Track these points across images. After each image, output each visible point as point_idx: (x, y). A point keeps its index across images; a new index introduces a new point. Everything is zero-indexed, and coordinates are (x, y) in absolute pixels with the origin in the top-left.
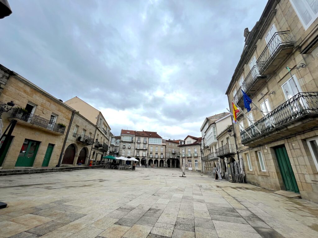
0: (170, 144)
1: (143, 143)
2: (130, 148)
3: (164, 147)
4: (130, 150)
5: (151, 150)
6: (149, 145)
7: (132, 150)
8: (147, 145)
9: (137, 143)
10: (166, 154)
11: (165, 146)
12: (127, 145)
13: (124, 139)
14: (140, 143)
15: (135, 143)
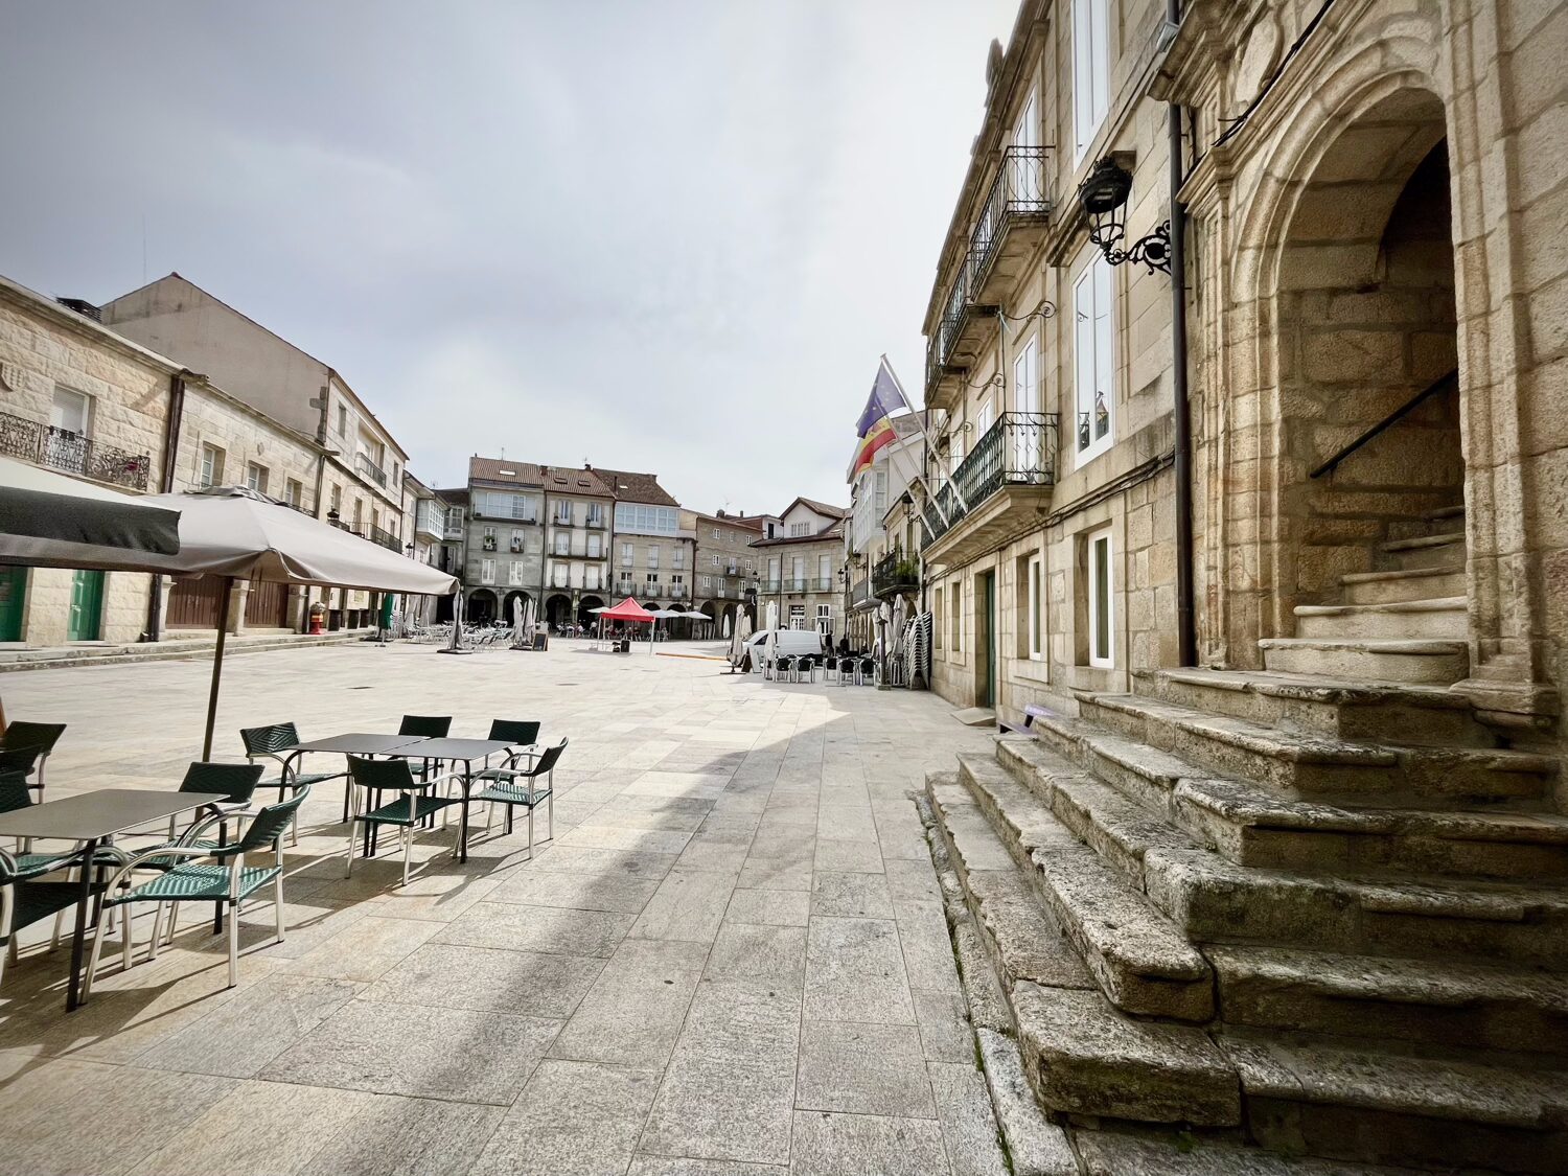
0: (717, 534)
1: (588, 527)
2: (521, 551)
3: (689, 545)
4: (521, 557)
5: (626, 562)
6: (614, 535)
7: (530, 560)
8: (606, 536)
9: (556, 524)
10: (699, 578)
11: (694, 542)
12: (505, 537)
13: (490, 504)
14: (572, 526)
15: (543, 525)
